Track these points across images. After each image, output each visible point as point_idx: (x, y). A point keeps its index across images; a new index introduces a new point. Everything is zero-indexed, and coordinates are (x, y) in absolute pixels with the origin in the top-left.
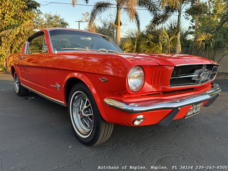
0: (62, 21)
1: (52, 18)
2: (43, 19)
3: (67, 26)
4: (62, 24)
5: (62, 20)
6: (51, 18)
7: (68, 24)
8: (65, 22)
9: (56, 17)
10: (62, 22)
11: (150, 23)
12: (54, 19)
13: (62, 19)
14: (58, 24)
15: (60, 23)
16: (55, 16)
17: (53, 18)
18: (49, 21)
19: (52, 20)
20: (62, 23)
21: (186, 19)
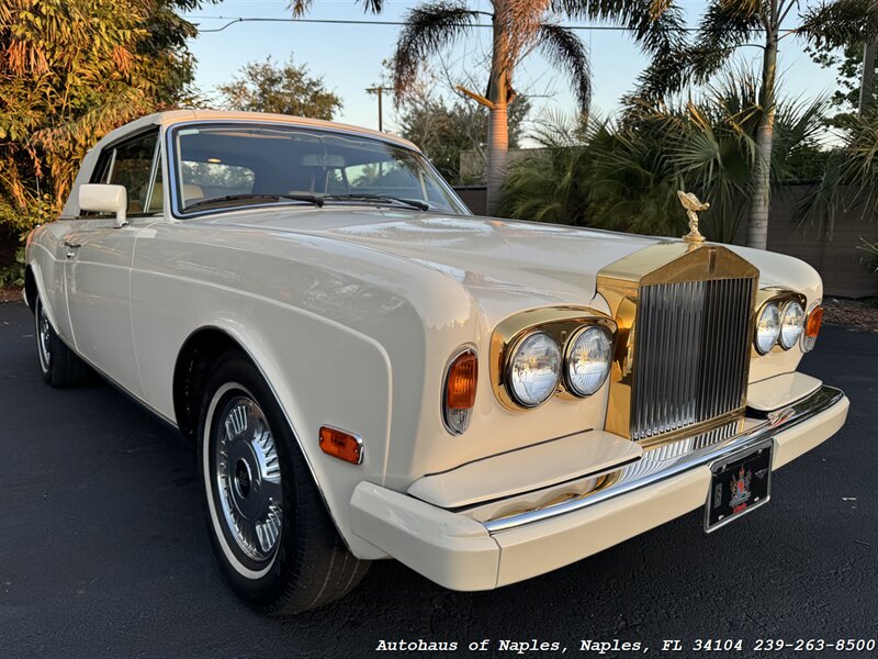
0: (315, 89)
1: (276, 80)
2: (245, 85)
3: (336, 108)
4: (314, 101)
5: (314, 84)
6: (273, 82)
7: (340, 101)
8: (329, 92)
9: (290, 74)
10: (317, 92)
11: (641, 83)
12: (285, 81)
13: (315, 80)
14: (302, 101)
15: (308, 97)
16: (286, 72)
17: (281, 78)
18: (265, 91)
19: (278, 87)
20: (316, 97)
21: (817, 61)
